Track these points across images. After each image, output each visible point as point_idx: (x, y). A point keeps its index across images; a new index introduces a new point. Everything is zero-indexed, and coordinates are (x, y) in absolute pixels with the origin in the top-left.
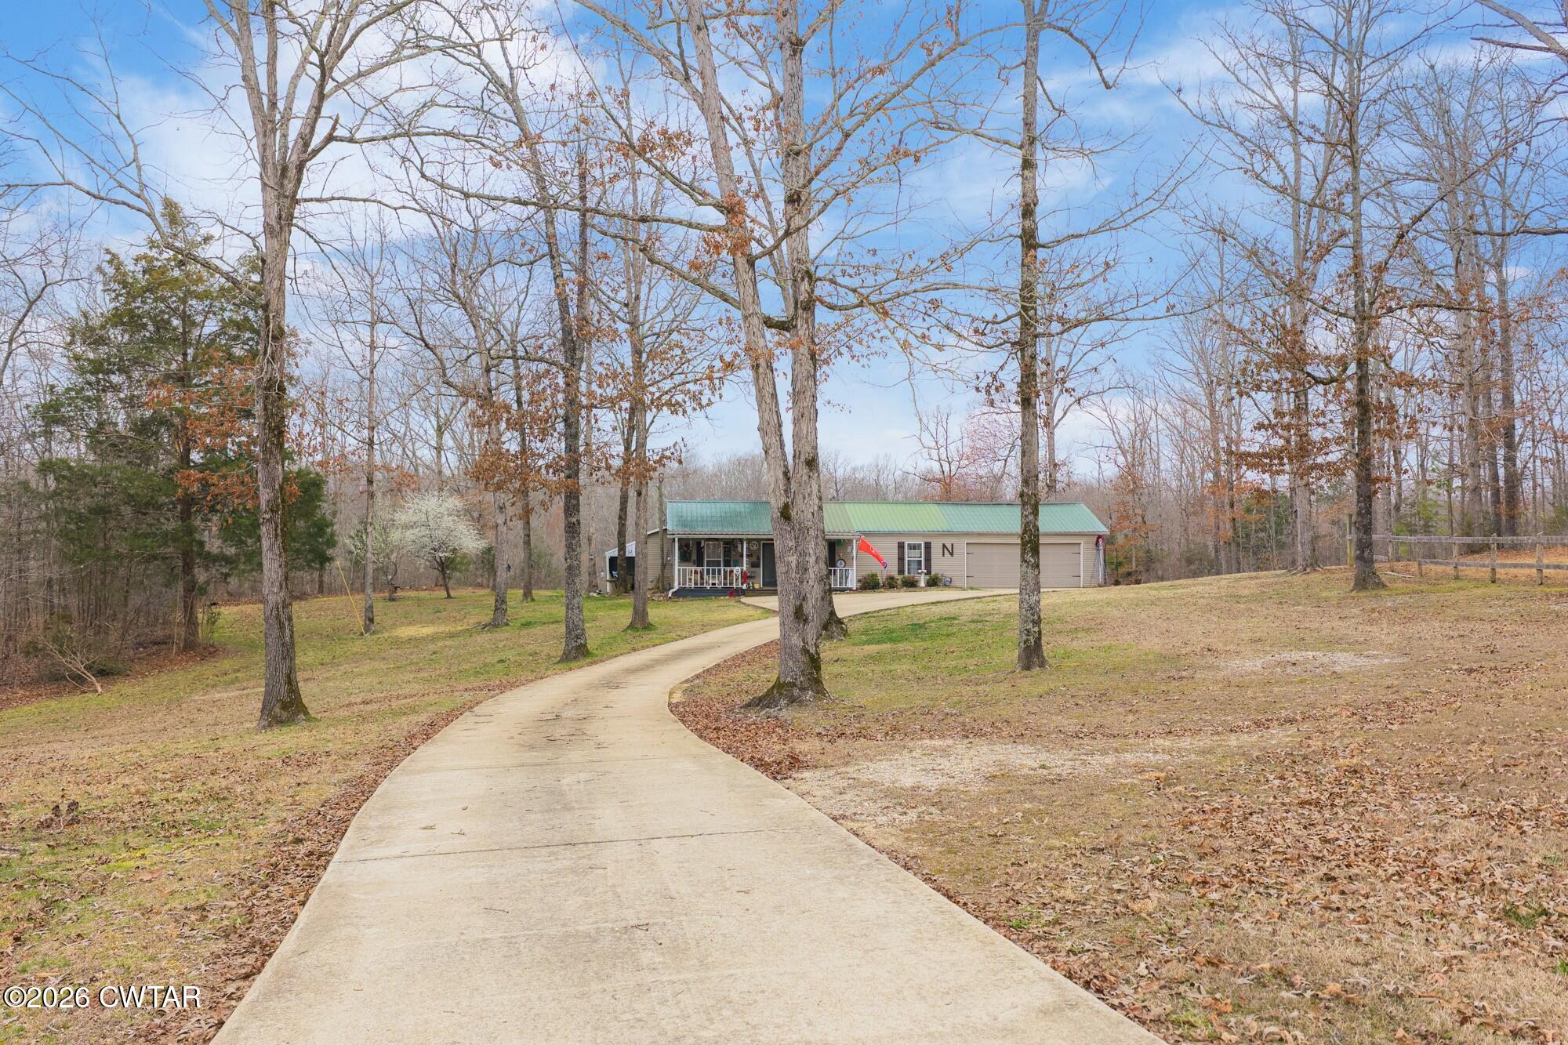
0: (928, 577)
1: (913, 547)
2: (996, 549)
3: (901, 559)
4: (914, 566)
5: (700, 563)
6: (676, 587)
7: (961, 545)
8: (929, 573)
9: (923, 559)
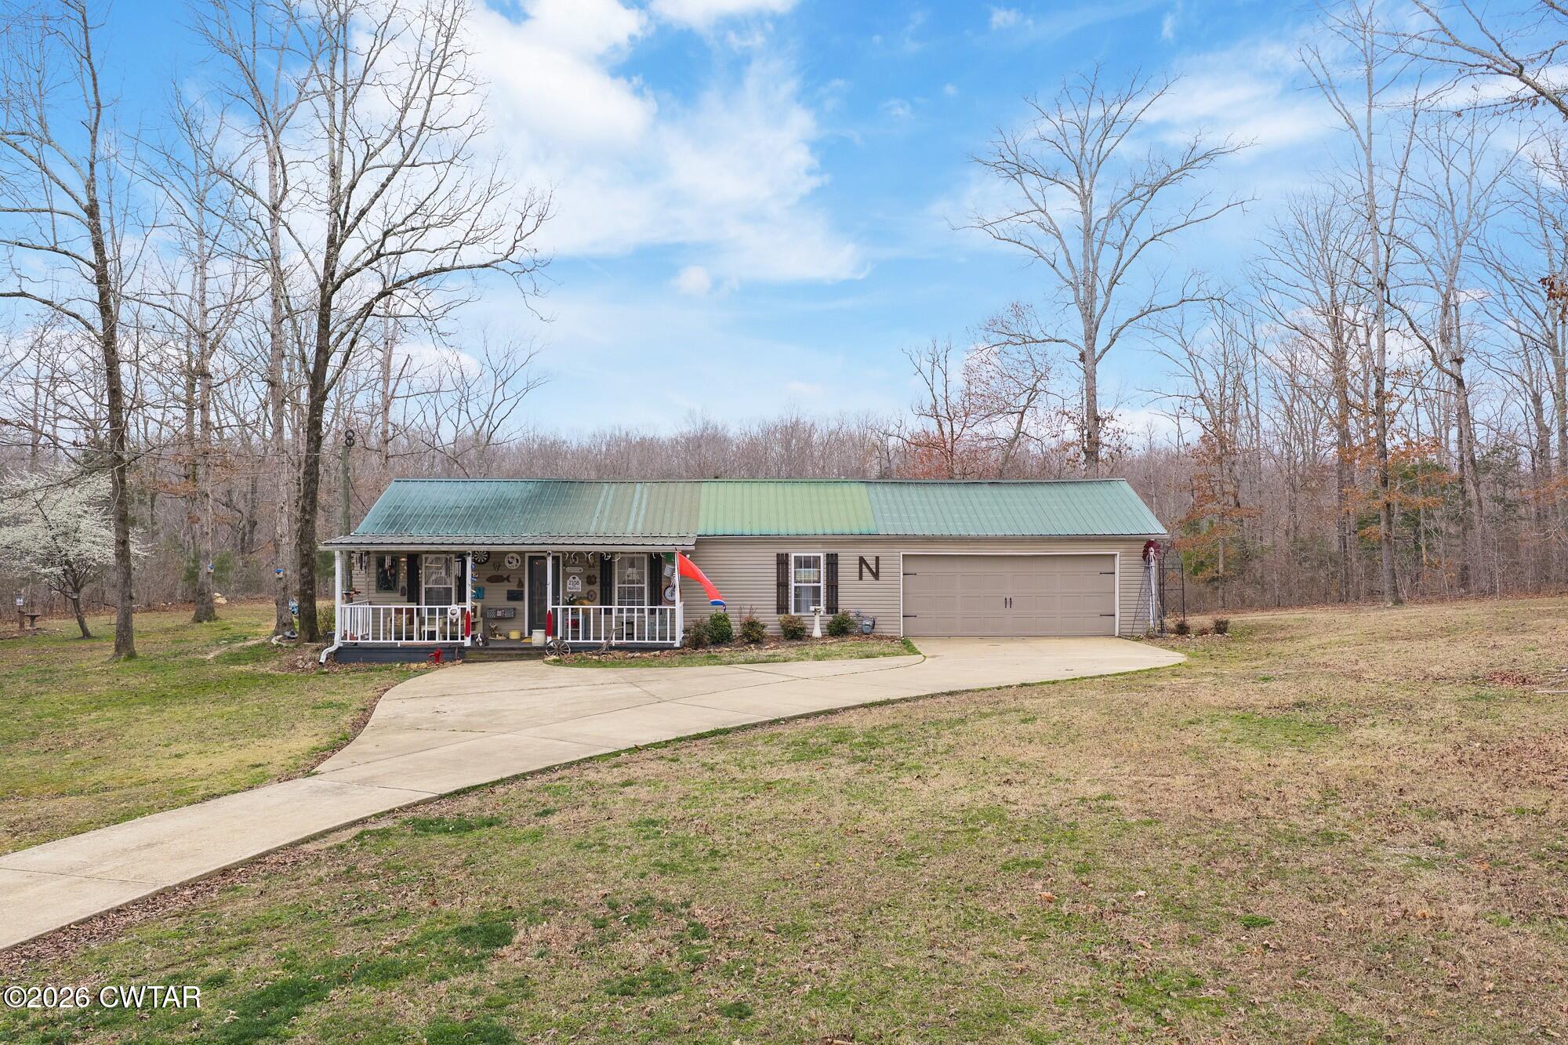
0: (830, 618)
1: (805, 563)
2: (959, 568)
3: (782, 585)
4: (806, 597)
5: (414, 597)
6: (338, 642)
7: (893, 561)
8: (832, 608)
9: (822, 585)
